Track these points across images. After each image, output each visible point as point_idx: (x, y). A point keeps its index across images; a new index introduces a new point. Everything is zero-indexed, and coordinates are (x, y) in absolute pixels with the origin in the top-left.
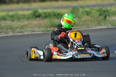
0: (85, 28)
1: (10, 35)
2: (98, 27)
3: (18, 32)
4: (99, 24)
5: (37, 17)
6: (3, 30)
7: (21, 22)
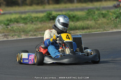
0: (101, 31)
1: (23, 38)
2: (115, 30)
3: (31, 35)
4: (116, 27)
5: (51, 19)
6: (16, 33)
7: (35, 24)
